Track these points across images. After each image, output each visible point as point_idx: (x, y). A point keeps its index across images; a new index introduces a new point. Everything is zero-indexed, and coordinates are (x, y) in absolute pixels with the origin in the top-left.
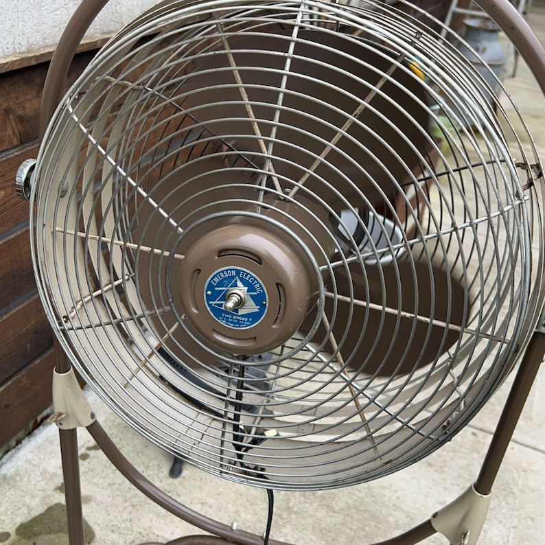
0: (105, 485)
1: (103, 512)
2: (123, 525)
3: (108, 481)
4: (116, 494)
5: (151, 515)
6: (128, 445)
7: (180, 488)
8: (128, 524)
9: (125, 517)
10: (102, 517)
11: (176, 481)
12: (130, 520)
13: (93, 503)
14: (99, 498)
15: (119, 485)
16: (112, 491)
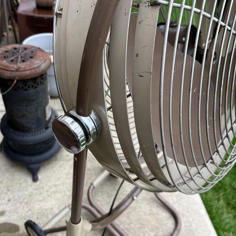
0: (7, 202)
1: (15, 214)
2: (28, 214)
3: (6, 199)
4: (15, 202)
5: (37, 203)
6: (4, 179)
7: (41, 185)
8: (30, 212)
9: (26, 210)
10: (16, 217)
11: (38, 183)
12: (30, 210)
13: (7, 213)
14: (8, 209)
15: (13, 198)
16: (12, 203)
